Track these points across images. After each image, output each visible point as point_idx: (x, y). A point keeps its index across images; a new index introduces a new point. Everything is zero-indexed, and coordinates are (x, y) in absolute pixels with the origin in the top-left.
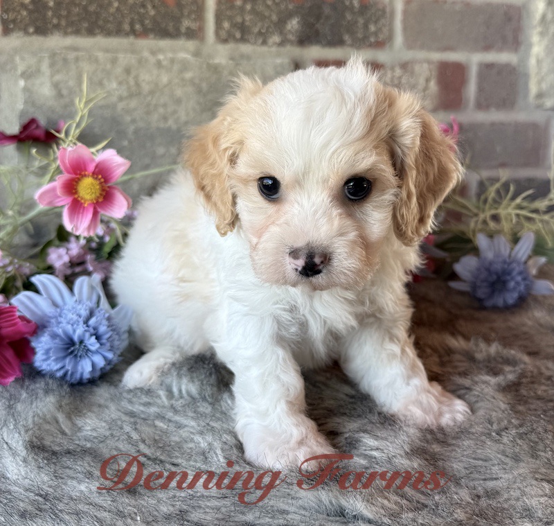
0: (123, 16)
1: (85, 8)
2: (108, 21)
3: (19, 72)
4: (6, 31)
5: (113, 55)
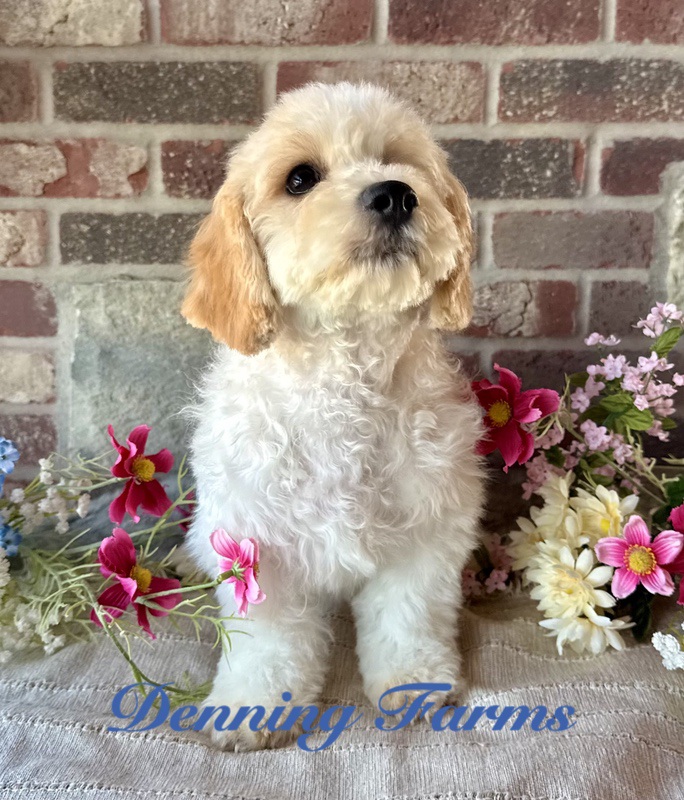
0: (179, 243)
1: (142, 235)
2: (165, 248)
3: (75, 302)
4: (66, 260)
5: (170, 283)
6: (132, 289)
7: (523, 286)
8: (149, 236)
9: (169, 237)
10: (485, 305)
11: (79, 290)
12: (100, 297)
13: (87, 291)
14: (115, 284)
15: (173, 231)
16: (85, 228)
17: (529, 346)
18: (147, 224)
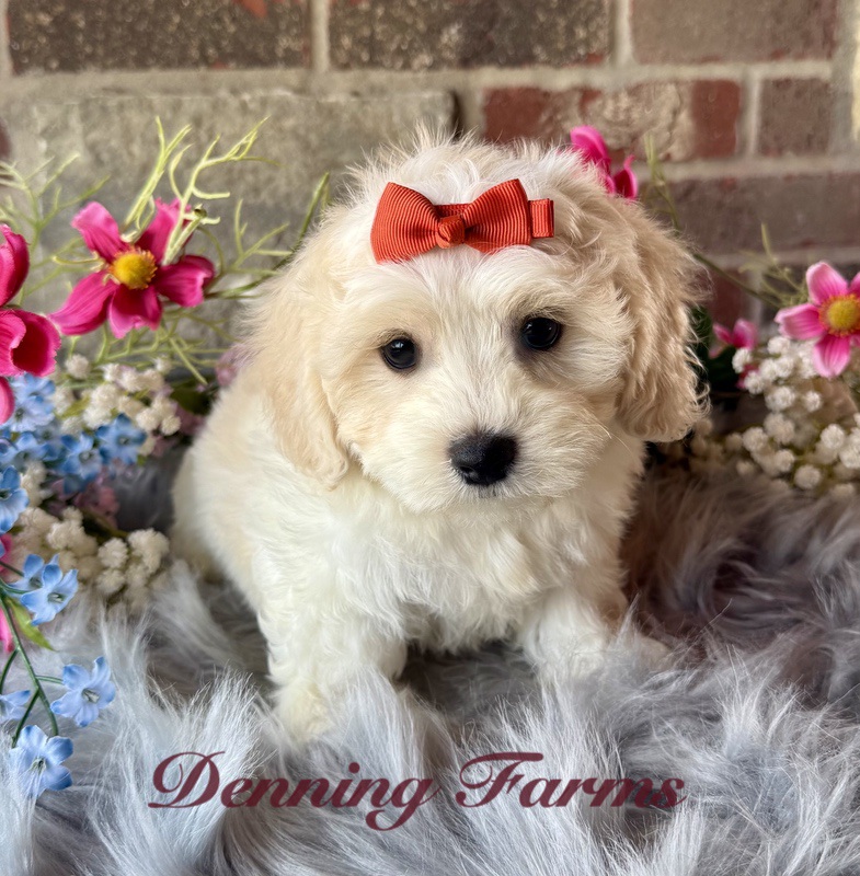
0: (188, 37)
2: (166, 46)
3: (39, 128)
4: (19, 68)
5: (175, 97)
6: (121, 107)
7: (671, 89)
8: (142, 27)
9: (171, 28)
10: (622, 117)
11: (42, 110)
12: (74, 121)
13: (55, 112)
14: (96, 100)
15: (177, 19)
16: (45, 19)
17: (679, 174)
18: (138, 10)
